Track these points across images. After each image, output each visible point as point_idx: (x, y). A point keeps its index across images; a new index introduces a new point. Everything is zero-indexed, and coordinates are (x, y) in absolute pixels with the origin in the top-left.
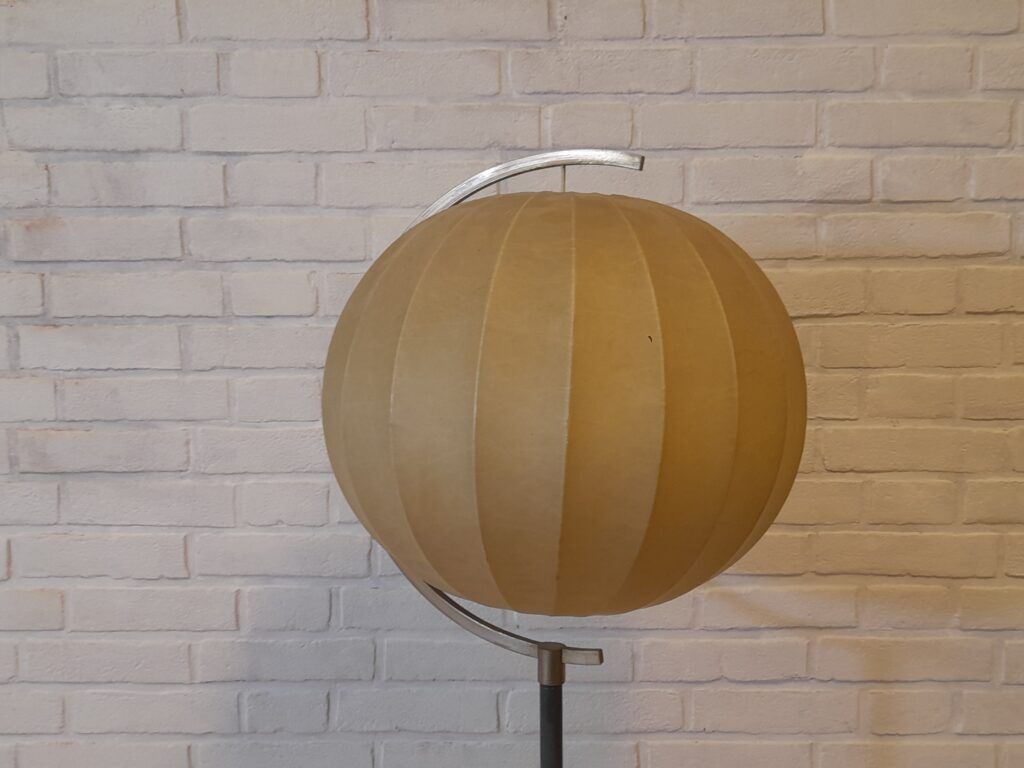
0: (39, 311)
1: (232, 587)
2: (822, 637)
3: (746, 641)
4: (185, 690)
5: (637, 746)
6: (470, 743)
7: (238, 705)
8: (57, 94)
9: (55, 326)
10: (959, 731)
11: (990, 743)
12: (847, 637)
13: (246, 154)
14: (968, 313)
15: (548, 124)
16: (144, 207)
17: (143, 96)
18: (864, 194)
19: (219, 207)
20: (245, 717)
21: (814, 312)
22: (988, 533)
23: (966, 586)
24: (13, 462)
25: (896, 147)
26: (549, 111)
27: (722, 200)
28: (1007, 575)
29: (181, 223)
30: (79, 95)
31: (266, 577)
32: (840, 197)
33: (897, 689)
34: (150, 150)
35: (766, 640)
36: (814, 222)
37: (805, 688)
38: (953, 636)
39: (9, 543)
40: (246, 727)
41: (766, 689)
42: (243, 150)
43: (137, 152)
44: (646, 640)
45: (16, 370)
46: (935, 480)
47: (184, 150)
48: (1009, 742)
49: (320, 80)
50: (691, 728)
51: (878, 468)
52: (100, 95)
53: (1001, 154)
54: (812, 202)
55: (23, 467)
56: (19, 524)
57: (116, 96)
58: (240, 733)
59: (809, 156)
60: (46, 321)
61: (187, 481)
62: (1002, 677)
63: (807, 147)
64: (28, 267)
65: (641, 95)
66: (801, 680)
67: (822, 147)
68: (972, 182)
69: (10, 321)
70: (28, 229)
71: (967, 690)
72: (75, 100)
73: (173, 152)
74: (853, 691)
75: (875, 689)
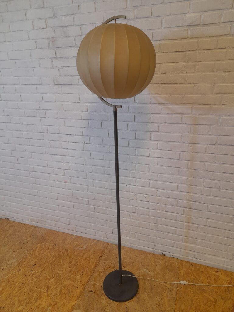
1: (87, 104)
2: (184, 116)
3: (170, 116)
4: (81, 121)
5: (150, 134)
6: (123, 132)
8: (55, 16)
9: (58, 59)
10: (210, 134)
11: (216, 137)
12: (189, 116)
13: (84, 25)
14: (219, 49)
15: (136, 13)
16: (69, 36)
17: (67, 15)
18: (198, 23)
19: (80, 36)
20: (90, 125)
21: (186, 50)
22: (219, 96)
23: (214, 106)
24: (54, 83)
25: (206, 11)
26: (136, 10)
27: (169, 27)
28: (223, 104)
29: (75, 39)
30: (58, 16)
31: (91, 103)
32: (193, 24)
33: (198, 126)
34: (69, 25)
35: (174, 116)
36: (187, 30)
37: (181, 125)
38: (210, 116)
39: (55, 96)
40: (90, 127)
41: (174, 125)
42: (83, 24)
43: (67, 26)
44: (152, 115)
45: (53, 67)
46: (209, 85)
48: (220, 137)
49: (95, 8)
50: (160, 131)
51: (198, 83)
52: (61, 16)
53: (230, 10)
54: (187, 26)
55: (56, 84)
56: (56, 93)
57: (63, 15)
58: (89, 128)
59: (187, 15)
60: (56, 58)
61: (79, 86)
62: (220, 124)
63: (187, 13)
64: (53, 49)
65: (154, 5)
66: (180, 123)
67: (190, 13)
68: (223, 18)
69: (51, 58)
70: (52, 42)
71: (212, 127)
72: (57, 17)
73: (73, 25)
74: (190, 126)
75: (194, 126)
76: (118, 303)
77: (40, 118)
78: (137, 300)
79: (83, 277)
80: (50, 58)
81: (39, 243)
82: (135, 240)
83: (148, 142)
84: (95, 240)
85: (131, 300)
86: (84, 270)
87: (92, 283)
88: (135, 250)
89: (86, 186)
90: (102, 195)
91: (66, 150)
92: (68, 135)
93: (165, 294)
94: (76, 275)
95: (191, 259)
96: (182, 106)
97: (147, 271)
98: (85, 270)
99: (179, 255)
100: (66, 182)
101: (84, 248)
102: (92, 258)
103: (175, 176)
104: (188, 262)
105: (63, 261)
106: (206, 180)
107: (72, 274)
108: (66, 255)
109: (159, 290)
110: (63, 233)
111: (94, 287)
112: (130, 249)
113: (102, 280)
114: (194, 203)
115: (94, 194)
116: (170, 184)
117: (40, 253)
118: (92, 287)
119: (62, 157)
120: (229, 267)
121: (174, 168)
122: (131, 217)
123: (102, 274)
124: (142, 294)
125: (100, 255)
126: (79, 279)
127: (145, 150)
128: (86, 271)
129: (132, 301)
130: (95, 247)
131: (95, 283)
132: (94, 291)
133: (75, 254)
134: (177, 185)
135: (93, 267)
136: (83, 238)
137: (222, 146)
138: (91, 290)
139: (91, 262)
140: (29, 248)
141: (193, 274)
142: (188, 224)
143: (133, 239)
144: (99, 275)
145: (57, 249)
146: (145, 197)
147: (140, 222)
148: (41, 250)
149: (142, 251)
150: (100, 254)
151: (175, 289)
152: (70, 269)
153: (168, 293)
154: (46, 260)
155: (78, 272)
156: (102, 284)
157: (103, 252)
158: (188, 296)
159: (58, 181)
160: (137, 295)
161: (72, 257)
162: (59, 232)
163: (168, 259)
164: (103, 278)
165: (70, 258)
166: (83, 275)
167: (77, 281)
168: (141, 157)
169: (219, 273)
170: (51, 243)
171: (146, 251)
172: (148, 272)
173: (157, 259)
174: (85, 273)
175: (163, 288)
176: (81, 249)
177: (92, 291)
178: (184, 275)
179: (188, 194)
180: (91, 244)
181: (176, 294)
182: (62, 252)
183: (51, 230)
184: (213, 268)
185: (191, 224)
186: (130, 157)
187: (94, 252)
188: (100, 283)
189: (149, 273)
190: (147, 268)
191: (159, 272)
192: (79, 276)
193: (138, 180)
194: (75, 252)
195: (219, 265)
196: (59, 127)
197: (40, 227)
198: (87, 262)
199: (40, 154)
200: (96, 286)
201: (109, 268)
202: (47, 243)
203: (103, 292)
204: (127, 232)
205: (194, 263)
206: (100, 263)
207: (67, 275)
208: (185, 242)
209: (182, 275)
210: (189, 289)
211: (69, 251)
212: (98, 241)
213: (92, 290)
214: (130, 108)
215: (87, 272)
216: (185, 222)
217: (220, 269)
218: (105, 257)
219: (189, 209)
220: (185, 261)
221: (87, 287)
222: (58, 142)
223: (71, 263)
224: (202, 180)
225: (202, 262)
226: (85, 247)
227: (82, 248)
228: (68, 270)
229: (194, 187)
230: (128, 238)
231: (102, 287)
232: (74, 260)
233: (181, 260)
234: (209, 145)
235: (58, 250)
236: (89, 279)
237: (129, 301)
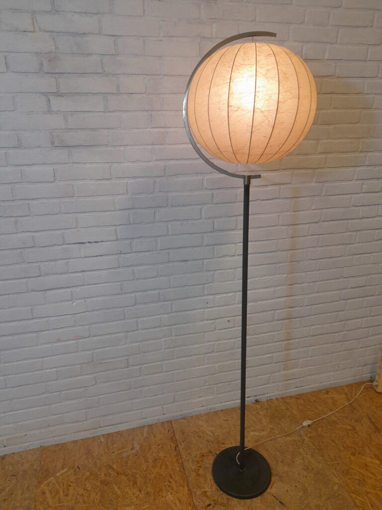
0: (56, 91)
1: (125, 181)
2: (283, 186)
3: (265, 189)
4: (113, 213)
5: (236, 220)
6: (194, 222)
7: (129, 216)
8: (55, 11)
9: (62, 96)
10: (313, 208)
11: (320, 211)
12: (289, 186)
13: (121, 36)
14: (324, 93)
15: (214, 30)
16: (88, 54)
17: (85, 13)
19: (113, 55)
20: (131, 219)
22: (323, 156)
23: (318, 171)
24: (53, 143)
25: (308, 42)
26: (214, 25)
28: (327, 167)
29: (101, 60)
30: (63, 11)
31: (135, 177)
33: (300, 199)
34: (89, 33)
35: (269, 188)
37: (278, 200)
38: (313, 184)
39: (54, 170)
40: (132, 222)
41: (269, 202)
42: (120, 34)
43: (84, 34)
45: (50, 111)
46: (312, 142)
47: (100, 34)
48: (324, 210)
49: (144, 10)
52: (70, 12)
53: (334, 45)
55: (56, 145)
56: (56, 163)
57: (76, 12)
58: (130, 224)
60: (58, 94)
61: (109, 148)
62: (324, 194)
63: (286, 41)
64: (50, 75)
65: (241, 21)
66: (278, 198)
68: (327, 54)
69: (45, 94)
70: (49, 61)
71: (315, 198)
72: (61, 13)
73: (97, 34)
74: (289, 201)
75: (295, 199)
76: (259, 497)
77: (13, 219)
78: (278, 478)
79: (177, 493)
80: (43, 93)
81: (40, 483)
82: (212, 397)
83: (232, 232)
84: (144, 427)
85: (271, 483)
86: (169, 482)
87: (199, 493)
88: (216, 413)
89: (122, 334)
90: (154, 341)
91: (80, 274)
92: (83, 243)
93: (301, 450)
94: (163, 497)
95: (293, 391)
96: (280, 173)
97: (257, 433)
98: (171, 480)
99: (277, 393)
100: (78, 338)
101: (138, 449)
102: (165, 457)
103: (270, 277)
104: (291, 397)
105: (119, 488)
106: (309, 273)
107: (155, 499)
108: (116, 474)
109: (291, 450)
110: (75, 442)
111: (207, 496)
112: (208, 414)
113: (209, 481)
114: (295, 309)
115: (139, 343)
116: (265, 290)
117: (60, 499)
118: (204, 498)
119: (69, 290)
120: (336, 381)
121: (269, 266)
122: (207, 361)
123: (201, 472)
124: (277, 468)
125: (173, 446)
126: (172, 499)
127: (229, 246)
128: (173, 482)
129: (274, 483)
130: (155, 437)
131: (203, 490)
132: (212, 503)
133: (129, 465)
134: (273, 289)
135: (178, 469)
136: (119, 433)
137: (326, 223)
138: (207, 504)
139: (168, 463)
140: (27, 502)
141: (308, 408)
142: (288, 342)
143: (209, 398)
144: (199, 475)
145: (88, 473)
146: (229, 321)
147: (220, 364)
148: (57, 492)
149: (227, 409)
150: (171, 444)
151: (305, 437)
152: (143, 492)
153: (304, 448)
154: (84, 503)
155: (161, 490)
156: (215, 487)
157: (173, 439)
158: (325, 437)
159: (58, 341)
160: (273, 472)
161: (129, 472)
162: (65, 443)
163: (266, 404)
164: (210, 476)
165: (126, 476)
166: (175, 490)
167: (173, 505)
168: (221, 259)
169: (330, 393)
170: (65, 470)
171: (232, 406)
172: (259, 434)
173: (254, 411)
174: (174, 485)
175: (293, 445)
176: (134, 451)
177: (209, 505)
178: (300, 415)
179: (287, 298)
180: (145, 436)
181: (313, 444)
182: (103, 475)
183: (43, 449)
184: (320, 391)
185: (291, 341)
186: (205, 263)
187: (160, 446)
188: (210, 486)
189: (261, 434)
190: (253, 429)
191: (272, 427)
192: (169, 494)
193: (218, 296)
194: (126, 463)
195: (325, 384)
196: (64, 231)
197: (13, 453)
198: (161, 466)
199: (11, 296)
200: (208, 494)
201: (204, 457)
202: (58, 475)
203: (225, 496)
204: (199, 389)
205: (298, 395)
206: (184, 457)
207: (147, 506)
208: (284, 369)
209: (298, 416)
210: (320, 429)
211: (115, 466)
212: (150, 426)
213: (208, 502)
214: (205, 182)
215: (176, 482)
216: (284, 341)
217: (328, 389)
218: (183, 444)
219: (289, 320)
220: (287, 397)
221: (196, 503)
222: (60, 262)
223: (135, 483)
224: (304, 274)
225: (306, 388)
226: (137, 447)
227: (133, 449)
228: (141, 496)
229: (295, 286)
230: (201, 399)
231: (219, 489)
232: (137, 476)
233: (282, 398)
234: (312, 224)
235: (91, 474)
236: (189, 490)
237: (270, 486)
